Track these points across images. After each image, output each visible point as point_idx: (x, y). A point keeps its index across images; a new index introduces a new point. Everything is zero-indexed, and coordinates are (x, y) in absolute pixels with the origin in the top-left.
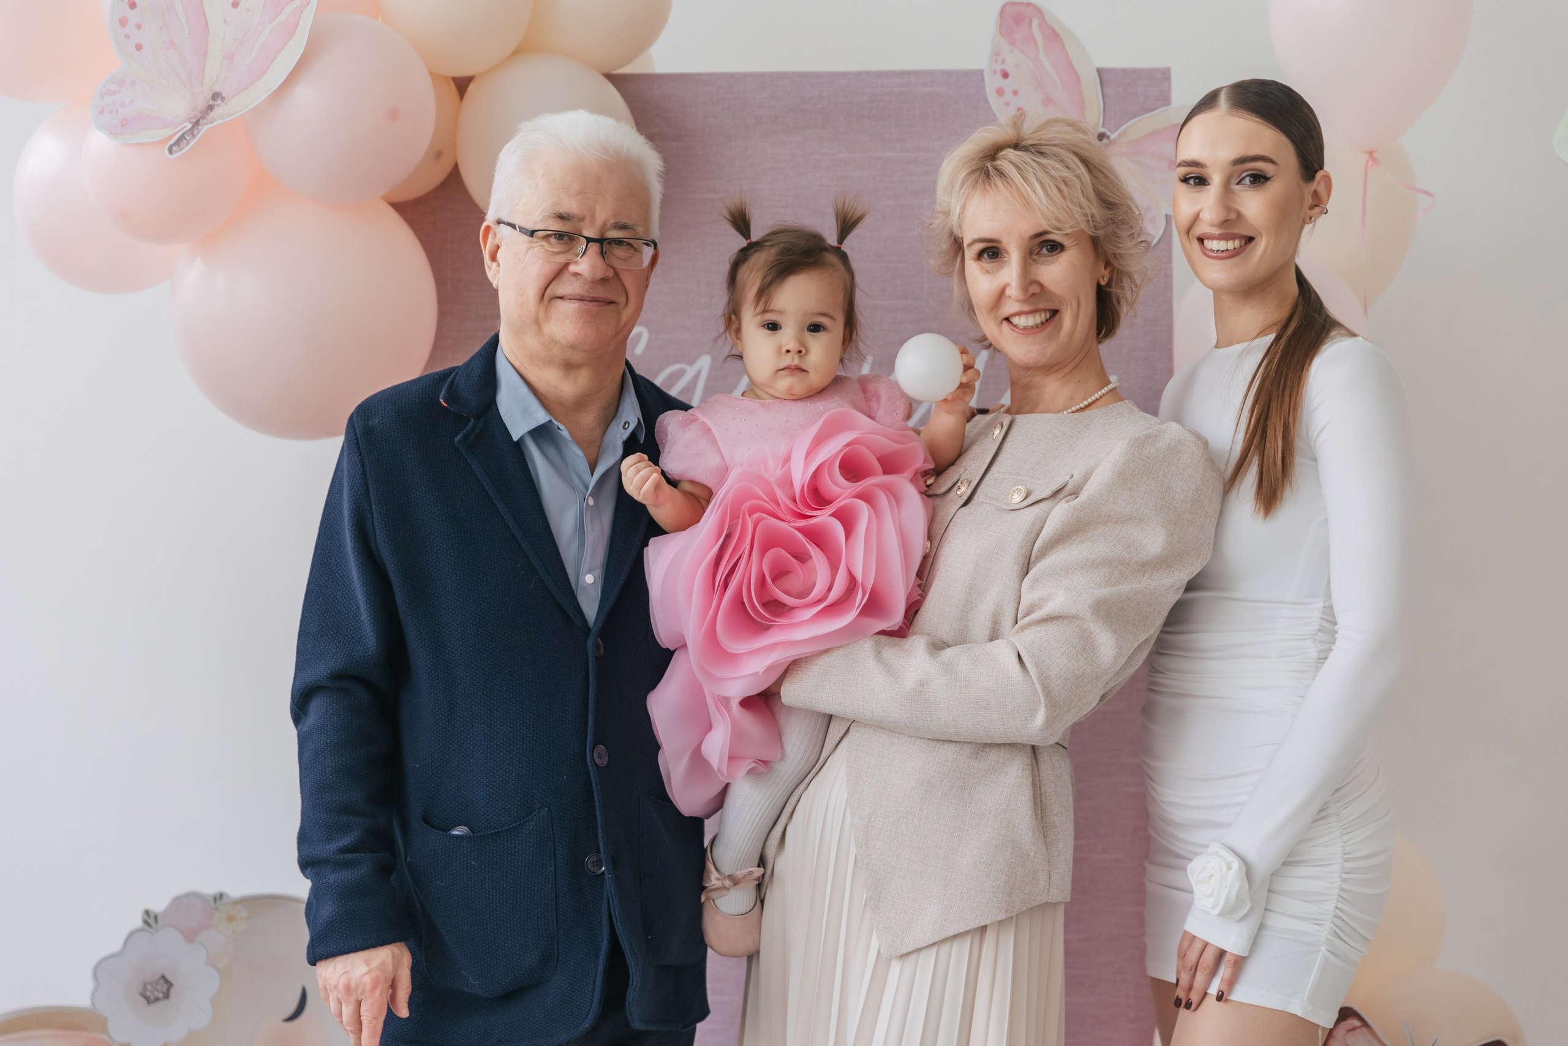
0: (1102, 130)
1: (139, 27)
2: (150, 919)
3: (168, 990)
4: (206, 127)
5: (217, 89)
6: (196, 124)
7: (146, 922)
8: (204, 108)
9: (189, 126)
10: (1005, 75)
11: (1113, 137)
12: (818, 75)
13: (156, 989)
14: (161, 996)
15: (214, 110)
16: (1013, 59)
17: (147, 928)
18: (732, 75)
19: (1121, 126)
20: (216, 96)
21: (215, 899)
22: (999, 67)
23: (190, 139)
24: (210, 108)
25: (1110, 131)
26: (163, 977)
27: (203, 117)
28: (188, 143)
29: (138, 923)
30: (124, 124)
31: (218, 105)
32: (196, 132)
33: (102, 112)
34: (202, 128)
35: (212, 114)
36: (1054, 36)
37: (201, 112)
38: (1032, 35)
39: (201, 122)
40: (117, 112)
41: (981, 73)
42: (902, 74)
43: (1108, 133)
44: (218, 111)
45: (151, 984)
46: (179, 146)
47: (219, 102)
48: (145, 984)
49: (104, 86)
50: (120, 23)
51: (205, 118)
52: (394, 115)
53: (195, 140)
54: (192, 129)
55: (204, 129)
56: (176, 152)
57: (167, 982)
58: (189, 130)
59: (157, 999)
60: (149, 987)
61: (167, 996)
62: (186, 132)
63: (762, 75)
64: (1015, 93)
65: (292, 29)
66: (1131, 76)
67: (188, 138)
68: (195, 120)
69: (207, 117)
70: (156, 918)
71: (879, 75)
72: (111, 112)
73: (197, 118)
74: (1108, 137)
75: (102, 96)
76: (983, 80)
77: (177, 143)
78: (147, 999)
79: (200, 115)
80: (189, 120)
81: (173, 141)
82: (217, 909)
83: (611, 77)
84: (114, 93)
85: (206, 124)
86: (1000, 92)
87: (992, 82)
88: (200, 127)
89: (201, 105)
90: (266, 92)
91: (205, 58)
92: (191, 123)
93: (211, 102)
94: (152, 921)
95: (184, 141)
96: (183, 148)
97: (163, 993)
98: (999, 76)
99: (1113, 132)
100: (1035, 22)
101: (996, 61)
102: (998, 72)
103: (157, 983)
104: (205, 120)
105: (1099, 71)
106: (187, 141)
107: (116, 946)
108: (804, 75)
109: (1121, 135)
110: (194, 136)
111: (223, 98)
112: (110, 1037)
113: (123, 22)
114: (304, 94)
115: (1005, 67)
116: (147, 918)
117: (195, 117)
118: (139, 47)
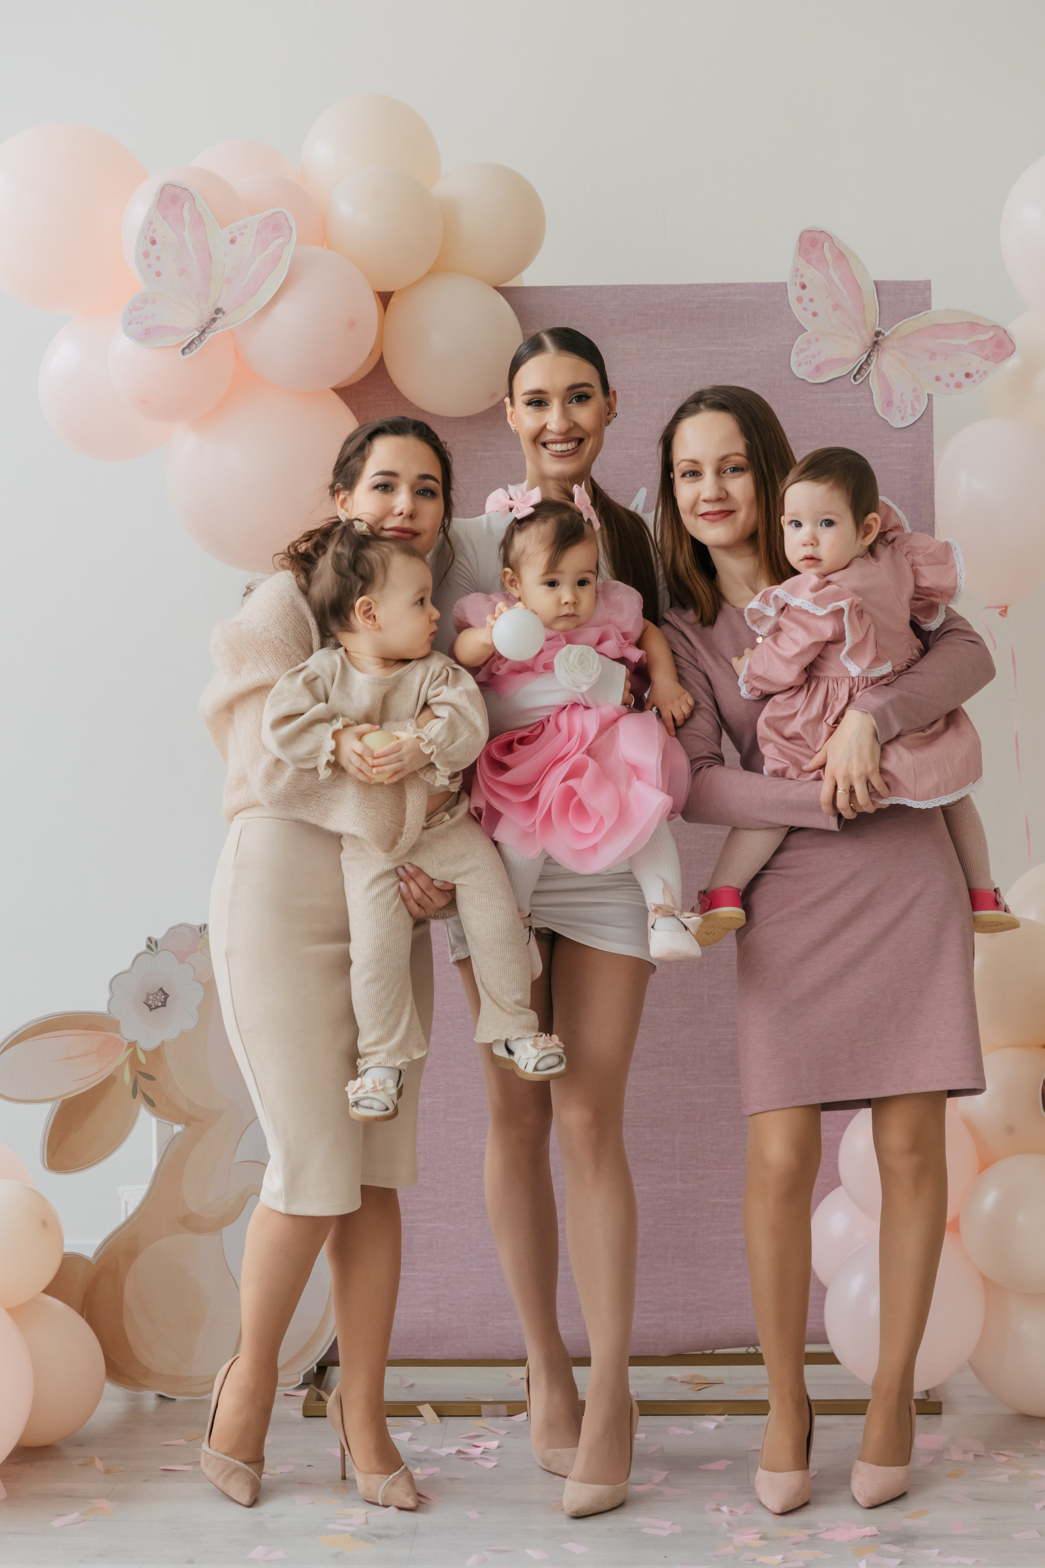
0: (878, 329)
1: (158, 258)
2: (152, 944)
3: (165, 999)
4: (211, 335)
5: (219, 306)
6: (203, 332)
7: (148, 946)
8: (209, 320)
9: (198, 334)
10: (804, 287)
11: (886, 334)
12: (659, 287)
13: (157, 999)
14: (160, 1004)
15: (217, 322)
16: (811, 274)
17: (149, 951)
18: (592, 287)
19: (893, 326)
20: (218, 311)
21: (201, 929)
22: (799, 280)
23: (198, 344)
24: (214, 320)
25: (885, 330)
26: (161, 989)
27: (208, 327)
28: (196, 347)
29: (143, 948)
30: (147, 332)
31: (220, 318)
32: (203, 338)
33: (130, 323)
34: (207, 336)
35: (215, 325)
36: (841, 256)
37: (206, 323)
38: (824, 256)
39: (207, 331)
40: (142, 324)
41: (785, 284)
42: (723, 285)
43: (883, 332)
44: (219, 323)
45: (152, 995)
46: (190, 349)
47: (220, 315)
48: (148, 995)
49: (132, 304)
50: (144, 256)
51: (210, 328)
52: (351, 324)
53: (202, 345)
54: (199, 336)
55: (208, 336)
56: (187, 353)
57: (165, 993)
58: (198, 337)
59: (157, 1007)
60: (151, 997)
61: (164, 1004)
62: (195, 338)
63: (615, 287)
64: (811, 300)
65: (276, 259)
66: (901, 287)
67: (197, 343)
68: (202, 329)
69: (211, 327)
70: (156, 943)
71: (706, 286)
72: (137, 323)
73: (204, 328)
74: (883, 334)
75: (130, 311)
76: (787, 290)
77: (188, 346)
78: (149, 1006)
79: (206, 326)
80: (197, 329)
81: (185, 345)
82: (201, 937)
83: (497, 289)
84: (140, 309)
85: (211, 332)
86: (800, 300)
87: (793, 293)
88: (206, 335)
89: (207, 317)
90: (257, 308)
91: (210, 282)
92: (199, 331)
93: (214, 316)
94: (153, 946)
95: (194, 345)
96: (193, 351)
97: (162, 1002)
98: (798, 287)
99: (887, 332)
100: (826, 245)
101: (796, 276)
102: (798, 285)
103: (157, 993)
104: (210, 329)
105: (876, 283)
106: (196, 345)
107: (127, 965)
108: (648, 287)
109: (892, 333)
110: (201, 341)
111: (224, 313)
112: (122, 1035)
113: (146, 255)
114: (284, 311)
115: (802, 280)
116: (149, 944)
117: (202, 326)
118: (158, 274)
